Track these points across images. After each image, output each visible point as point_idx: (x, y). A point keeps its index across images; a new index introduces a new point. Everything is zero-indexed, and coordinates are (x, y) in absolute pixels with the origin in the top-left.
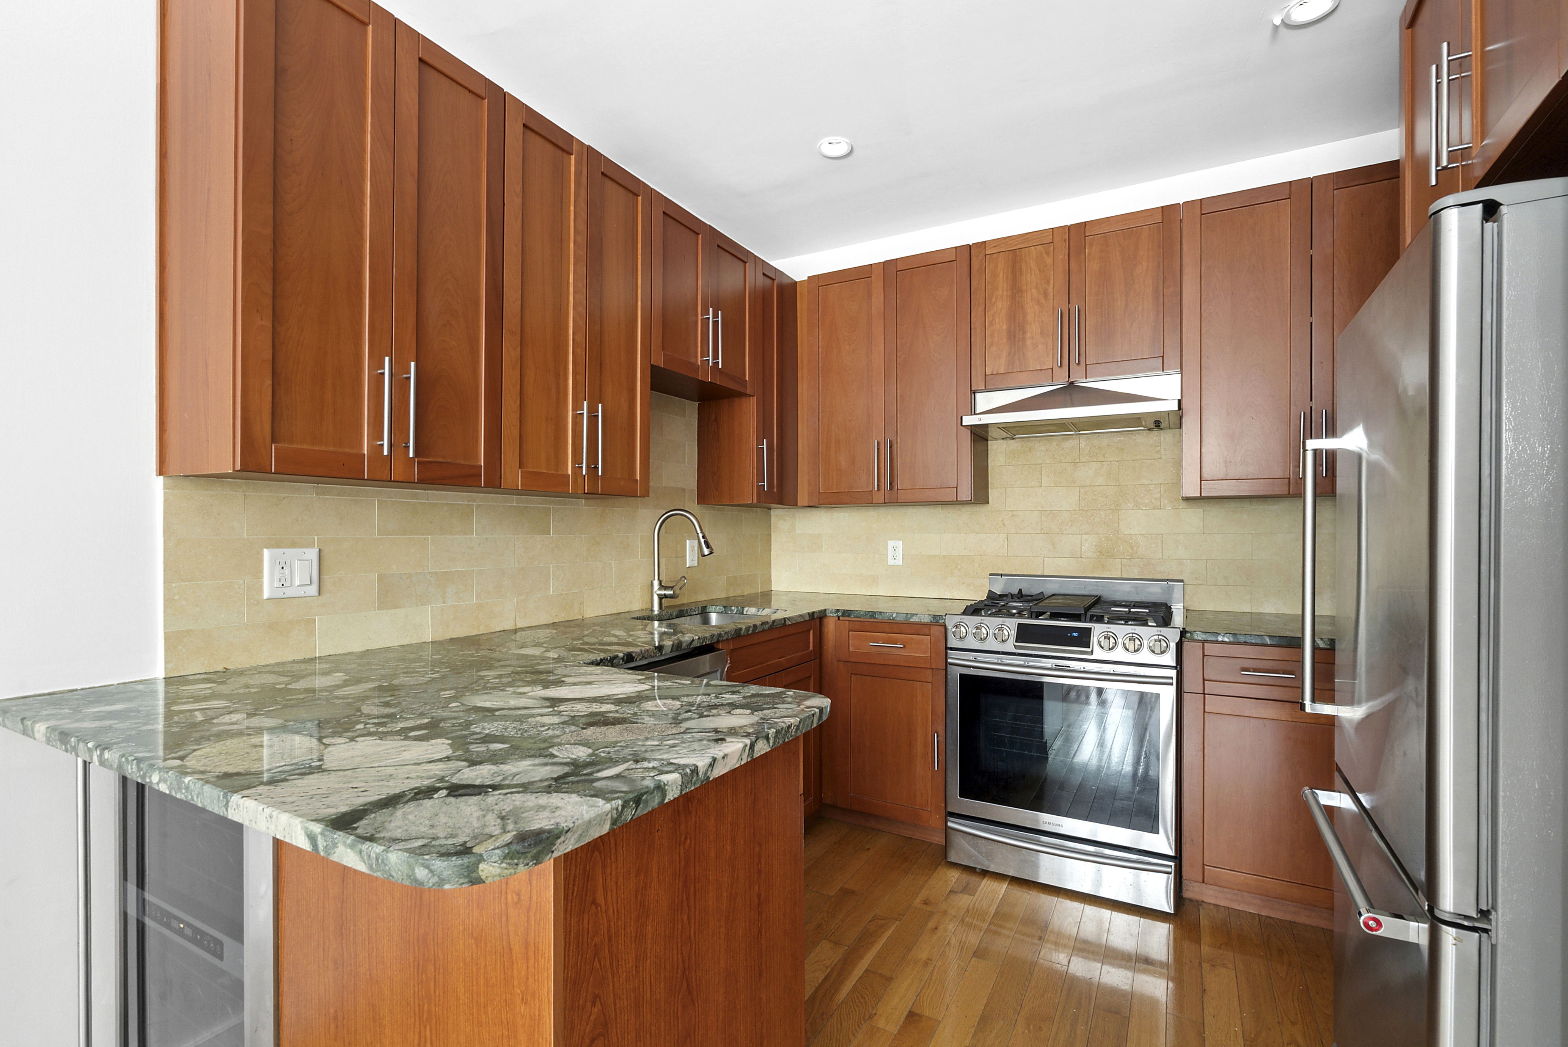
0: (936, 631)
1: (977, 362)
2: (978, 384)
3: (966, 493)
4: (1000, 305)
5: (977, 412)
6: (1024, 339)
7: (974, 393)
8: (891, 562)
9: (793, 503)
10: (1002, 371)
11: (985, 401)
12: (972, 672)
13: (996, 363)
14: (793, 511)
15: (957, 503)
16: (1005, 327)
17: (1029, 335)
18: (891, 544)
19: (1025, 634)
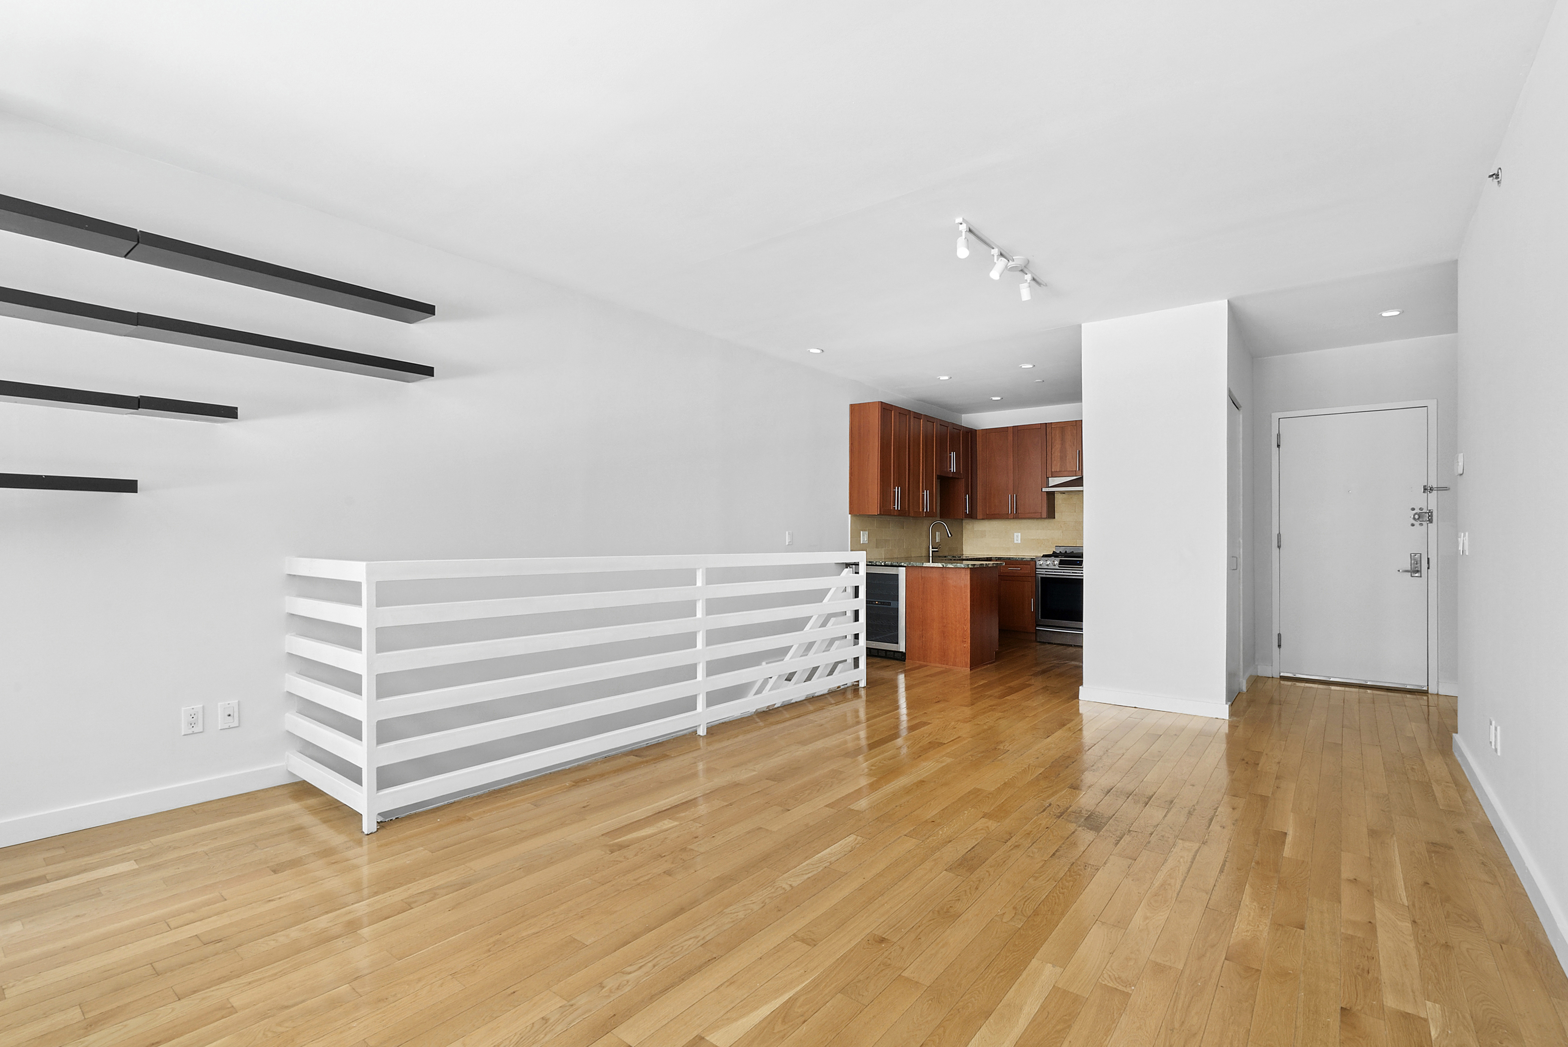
0: (1032, 563)
1: (1049, 467)
2: (1049, 474)
3: (1044, 515)
4: (1057, 446)
5: (1050, 486)
6: (1066, 460)
7: (1048, 478)
8: (1016, 542)
9: (976, 518)
10: (1058, 470)
11: (1053, 481)
12: (1044, 576)
13: (1056, 468)
14: (977, 520)
15: (1041, 518)
16: (1059, 454)
17: (1068, 458)
18: (1015, 534)
19: (1062, 563)
